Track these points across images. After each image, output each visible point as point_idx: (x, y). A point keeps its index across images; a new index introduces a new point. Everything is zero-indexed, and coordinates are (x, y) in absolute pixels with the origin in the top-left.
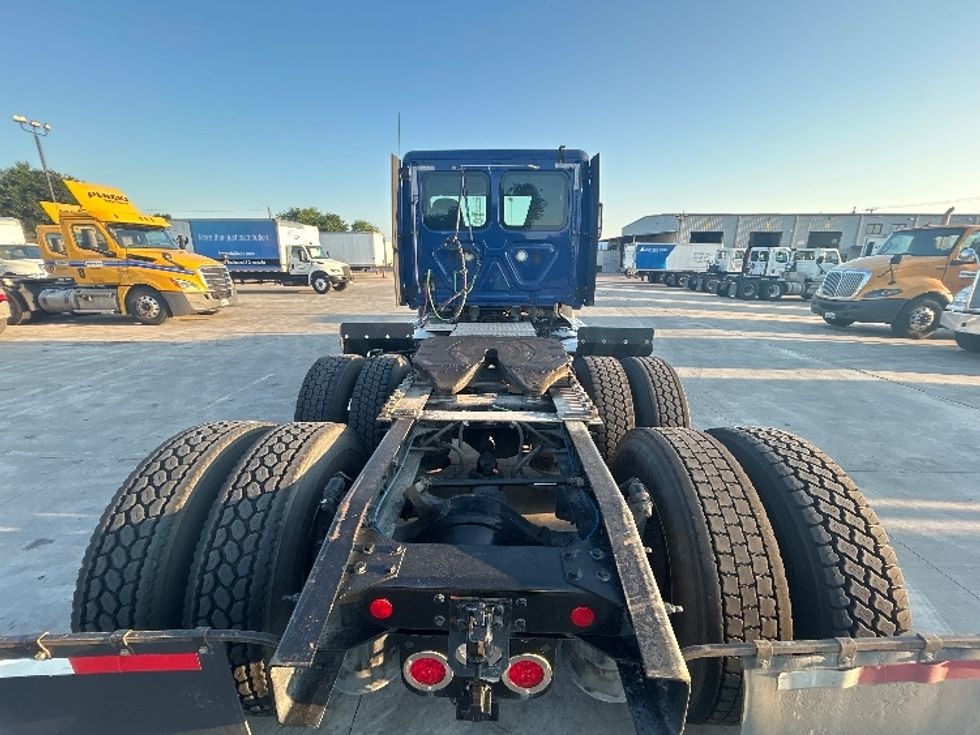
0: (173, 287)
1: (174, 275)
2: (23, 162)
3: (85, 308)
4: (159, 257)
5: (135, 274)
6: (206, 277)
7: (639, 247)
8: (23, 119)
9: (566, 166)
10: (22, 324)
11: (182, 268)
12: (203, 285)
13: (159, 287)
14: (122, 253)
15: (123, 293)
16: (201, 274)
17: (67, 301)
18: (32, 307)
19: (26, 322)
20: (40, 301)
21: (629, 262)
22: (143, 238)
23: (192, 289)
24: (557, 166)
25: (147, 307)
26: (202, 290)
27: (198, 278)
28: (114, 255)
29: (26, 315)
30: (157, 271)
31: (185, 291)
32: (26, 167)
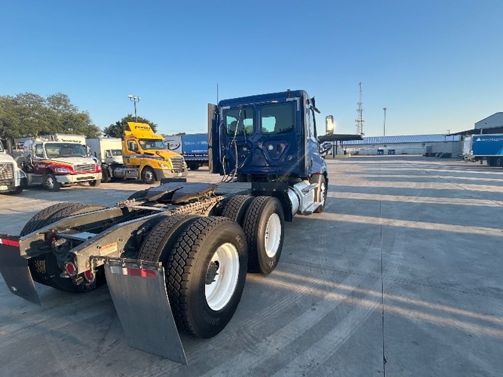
0: (159, 167)
1: (160, 162)
2: (130, 114)
3: (128, 176)
4: (155, 153)
5: (146, 161)
6: (173, 162)
7: (475, 138)
8: (131, 96)
9: (291, 99)
10: (108, 182)
11: (163, 158)
12: (171, 167)
13: (154, 167)
14: (142, 151)
15: (141, 169)
16: (170, 160)
17: (122, 173)
18: (112, 176)
19: (109, 182)
20: (114, 172)
21: (467, 150)
22: (155, 145)
23: (167, 168)
24: (287, 100)
25: (148, 176)
26: (170, 168)
27: (170, 163)
28: (139, 153)
29: (109, 179)
30: (154, 160)
31: (163, 168)
32: (131, 116)
